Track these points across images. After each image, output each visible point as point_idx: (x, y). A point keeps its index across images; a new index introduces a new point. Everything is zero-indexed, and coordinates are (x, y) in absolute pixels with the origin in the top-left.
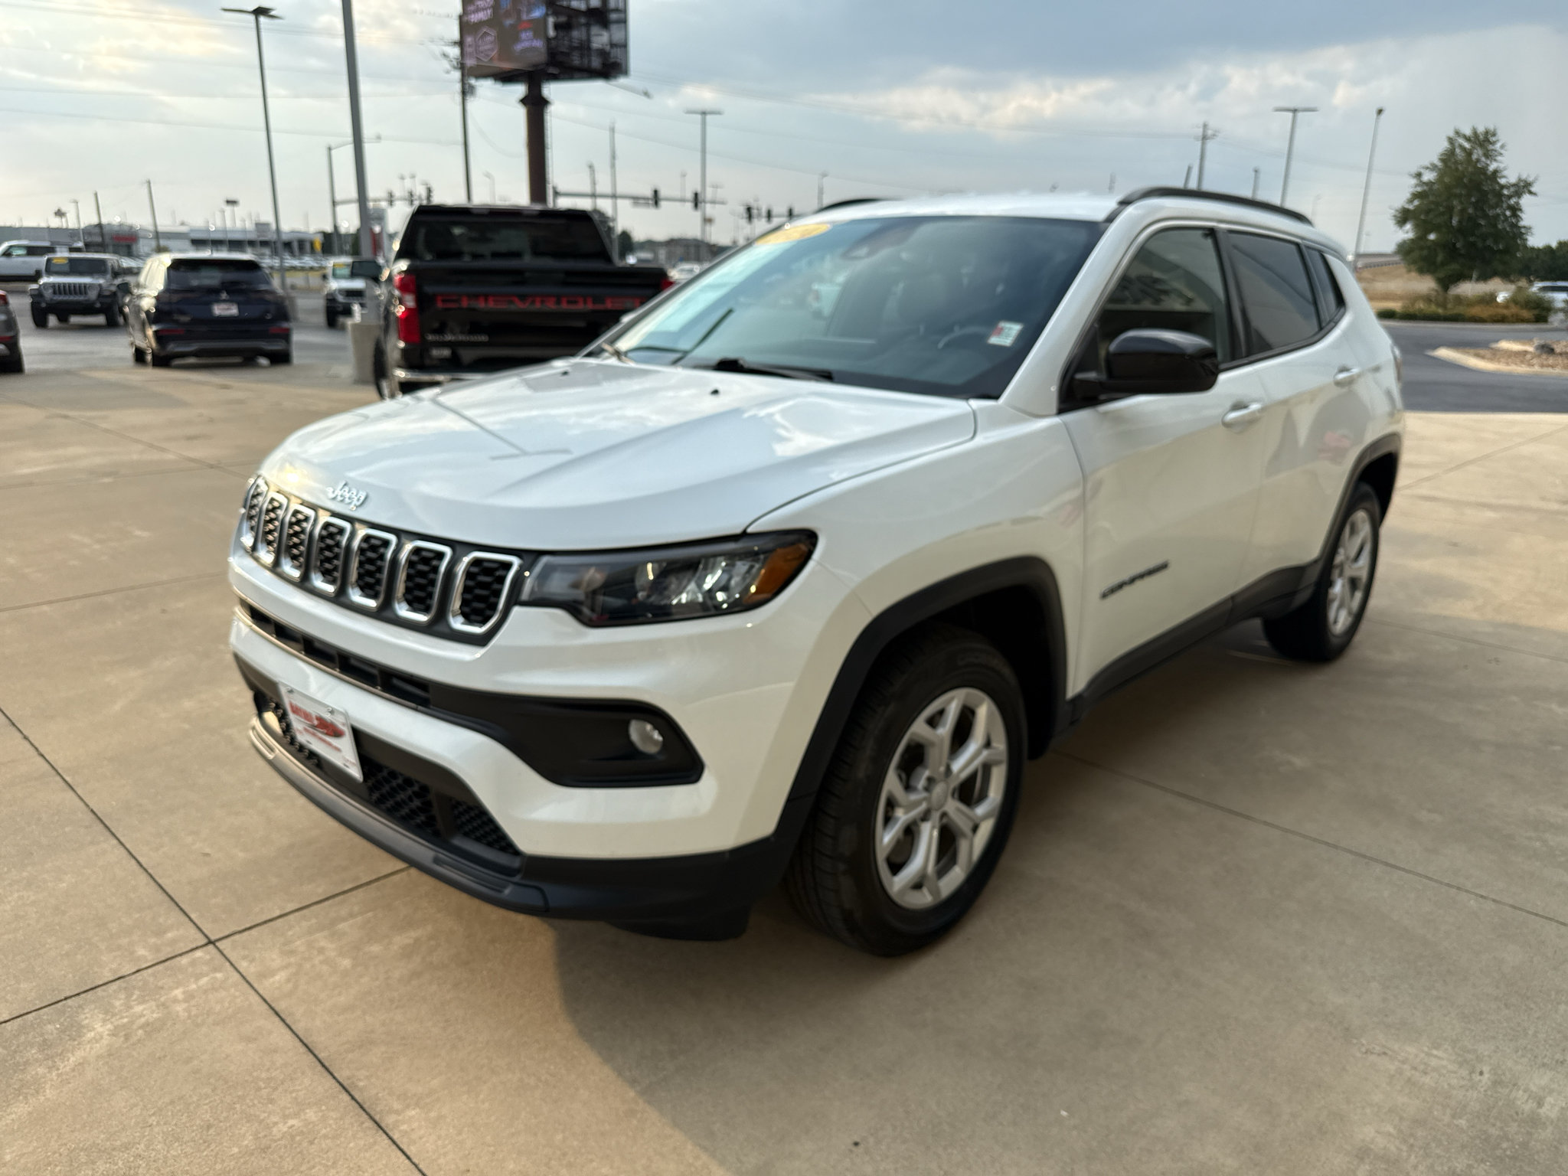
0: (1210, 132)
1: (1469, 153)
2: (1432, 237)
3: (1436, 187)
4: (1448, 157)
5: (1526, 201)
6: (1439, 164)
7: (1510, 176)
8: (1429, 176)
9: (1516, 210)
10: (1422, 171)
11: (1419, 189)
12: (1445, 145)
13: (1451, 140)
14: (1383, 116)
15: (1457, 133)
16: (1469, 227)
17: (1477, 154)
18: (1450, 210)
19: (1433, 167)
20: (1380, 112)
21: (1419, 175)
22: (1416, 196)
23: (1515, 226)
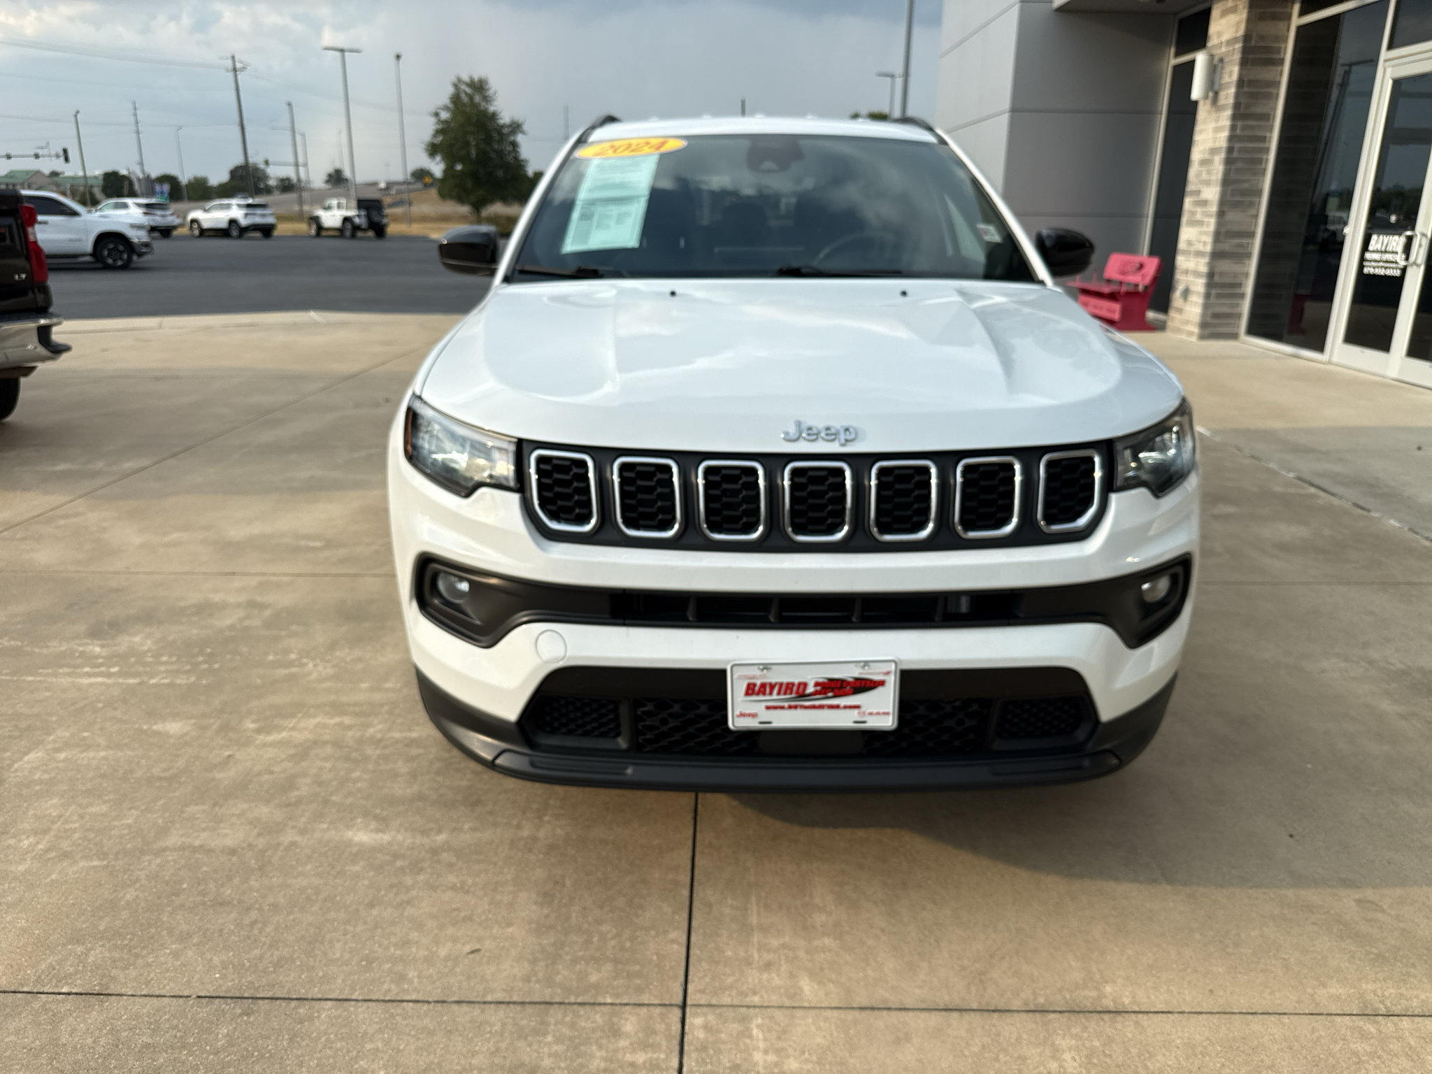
0: (238, 65)
1: (471, 98)
2: (459, 167)
3: (452, 125)
4: (456, 99)
5: (520, 138)
6: (451, 106)
7: (505, 118)
8: (445, 115)
9: (514, 145)
10: (439, 111)
11: (440, 127)
12: (451, 90)
13: (456, 86)
14: (402, 60)
15: (459, 80)
16: (484, 159)
17: (477, 98)
18: (467, 144)
19: (446, 108)
20: (398, 57)
21: (437, 115)
22: (438, 132)
23: (516, 159)
